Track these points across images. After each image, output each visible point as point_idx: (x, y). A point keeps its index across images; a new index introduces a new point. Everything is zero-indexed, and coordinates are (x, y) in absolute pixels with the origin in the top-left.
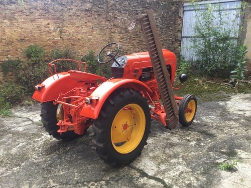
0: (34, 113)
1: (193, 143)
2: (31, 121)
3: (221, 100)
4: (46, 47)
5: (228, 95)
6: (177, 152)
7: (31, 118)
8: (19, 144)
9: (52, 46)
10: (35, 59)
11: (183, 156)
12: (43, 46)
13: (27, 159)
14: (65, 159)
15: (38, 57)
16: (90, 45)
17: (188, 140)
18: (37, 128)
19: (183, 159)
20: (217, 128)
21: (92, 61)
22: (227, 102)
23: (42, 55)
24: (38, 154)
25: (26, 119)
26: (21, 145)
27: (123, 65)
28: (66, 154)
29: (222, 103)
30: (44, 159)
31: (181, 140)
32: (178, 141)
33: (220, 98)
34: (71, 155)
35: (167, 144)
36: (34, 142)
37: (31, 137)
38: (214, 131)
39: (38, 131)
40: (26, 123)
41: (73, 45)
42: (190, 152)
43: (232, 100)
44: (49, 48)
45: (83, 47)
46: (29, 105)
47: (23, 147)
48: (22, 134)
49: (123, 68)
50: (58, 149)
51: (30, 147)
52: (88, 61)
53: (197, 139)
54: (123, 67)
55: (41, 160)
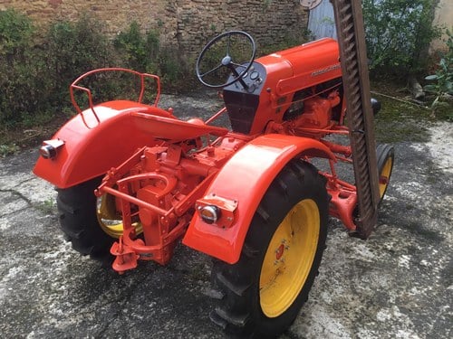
0: (27, 177)
1: (405, 260)
2: (25, 199)
3: (414, 140)
4: (35, 15)
5: (420, 125)
6: (381, 288)
7: (22, 191)
8: (7, 272)
9: (48, 12)
10: (11, 43)
11: (398, 299)
12: (29, 13)
13: (38, 317)
14: (131, 317)
15: (18, 39)
16: (132, 8)
17: (392, 251)
18: (41, 221)
19: (402, 310)
20: (436, 214)
21: (137, 44)
22: (427, 144)
23: (27, 33)
24: (62, 301)
25: (10, 194)
26: (13, 272)
27: (255, 87)
28: (129, 299)
29: (418, 147)
30: (79, 319)
31: (375, 251)
32: (371, 255)
33: (408, 133)
34: (142, 303)
35: (351, 264)
36: (44, 264)
37: (34, 248)
38: (433, 225)
39: (47, 229)
40: (12, 205)
41: (95, 9)
42: (409, 288)
43: (434, 138)
44: (43, 16)
45: (116, 13)
46: (11, 154)
47: (20, 280)
48: (11, 240)
49: (257, 97)
50: (108, 286)
51: (37, 279)
52: (129, 47)
53: (408, 247)
54: (257, 92)
55: (73, 321)
